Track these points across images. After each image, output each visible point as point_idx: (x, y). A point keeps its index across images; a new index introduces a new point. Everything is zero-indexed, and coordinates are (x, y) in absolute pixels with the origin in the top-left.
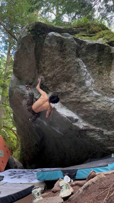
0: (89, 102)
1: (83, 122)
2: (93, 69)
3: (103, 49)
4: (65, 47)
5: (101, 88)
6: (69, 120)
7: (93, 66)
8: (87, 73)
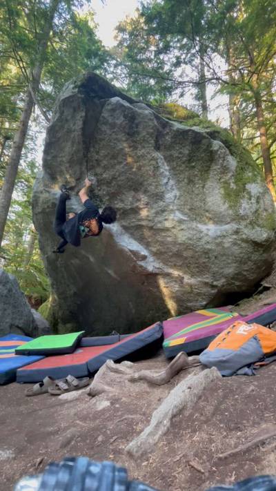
0: (167, 230)
1: (154, 261)
2: (180, 174)
3: (200, 142)
4: (137, 128)
5: (188, 207)
6: (132, 256)
7: (181, 168)
8: (169, 179)
